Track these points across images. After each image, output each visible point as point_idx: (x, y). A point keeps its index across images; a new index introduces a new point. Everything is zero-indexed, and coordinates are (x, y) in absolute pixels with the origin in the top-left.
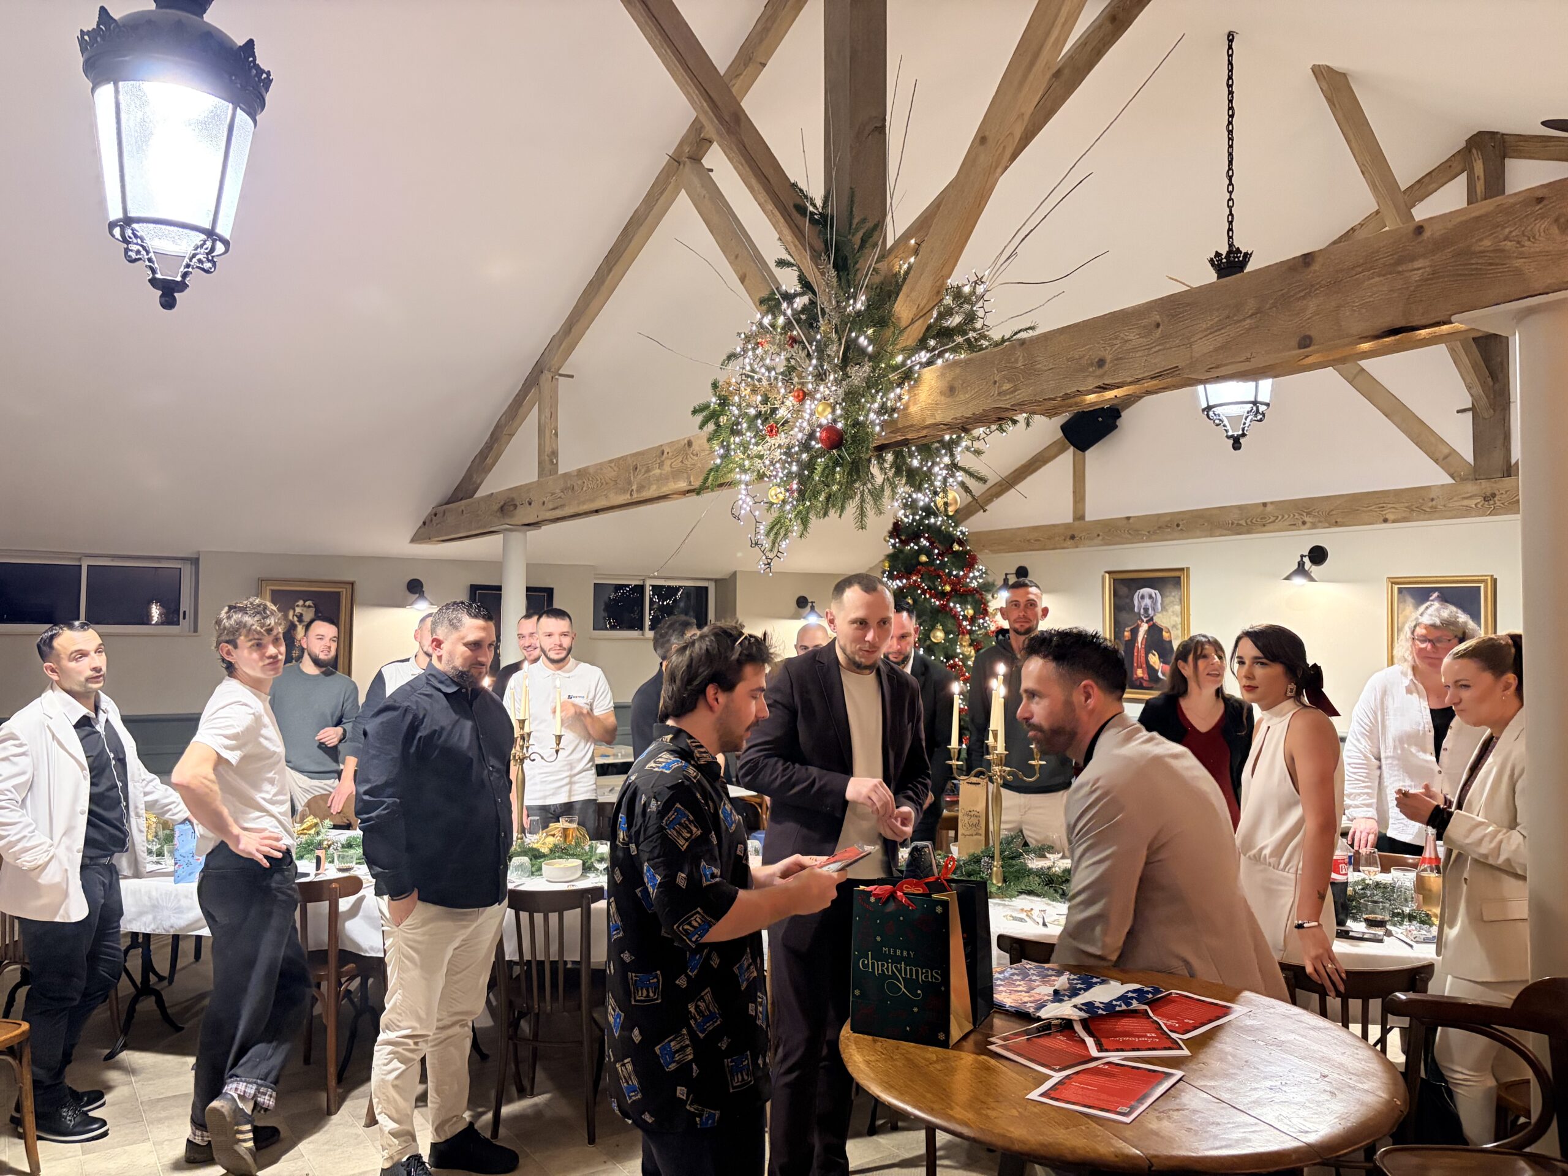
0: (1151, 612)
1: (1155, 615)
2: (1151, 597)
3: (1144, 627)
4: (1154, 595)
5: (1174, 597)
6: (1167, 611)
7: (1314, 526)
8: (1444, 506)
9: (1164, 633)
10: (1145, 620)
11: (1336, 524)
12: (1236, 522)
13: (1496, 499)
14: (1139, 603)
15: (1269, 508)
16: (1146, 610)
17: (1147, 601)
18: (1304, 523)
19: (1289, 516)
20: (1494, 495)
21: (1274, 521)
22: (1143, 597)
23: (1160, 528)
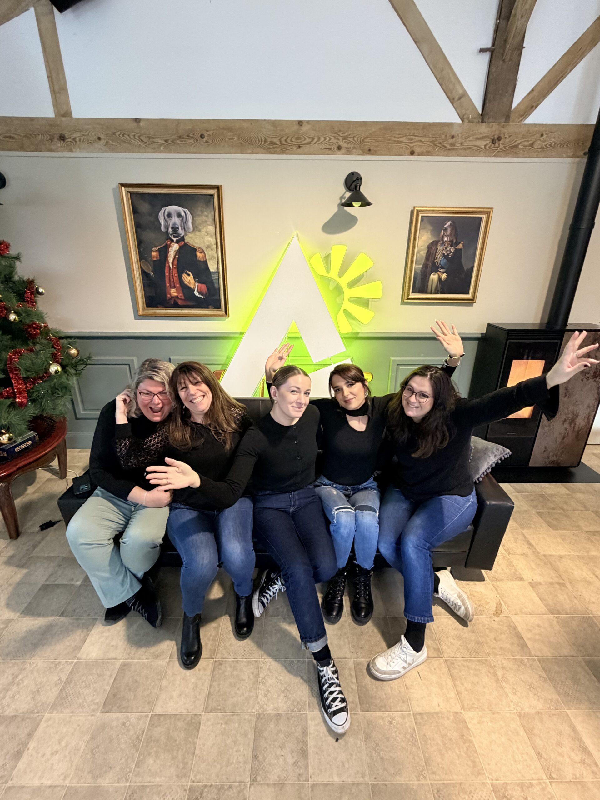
0: (180, 231)
1: (186, 235)
2: (179, 215)
3: (175, 247)
4: (183, 214)
5: (207, 216)
6: (199, 231)
7: (349, 152)
8: (461, 144)
9: (198, 254)
10: (175, 240)
11: (370, 152)
12: (269, 140)
13: (501, 142)
14: (166, 221)
15: (305, 128)
16: (175, 229)
17: (176, 220)
18: (339, 148)
19: (325, 139)
20: (499, 139)
21: (309, 143)
22: (169, 215)
23: (180, 137)
